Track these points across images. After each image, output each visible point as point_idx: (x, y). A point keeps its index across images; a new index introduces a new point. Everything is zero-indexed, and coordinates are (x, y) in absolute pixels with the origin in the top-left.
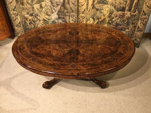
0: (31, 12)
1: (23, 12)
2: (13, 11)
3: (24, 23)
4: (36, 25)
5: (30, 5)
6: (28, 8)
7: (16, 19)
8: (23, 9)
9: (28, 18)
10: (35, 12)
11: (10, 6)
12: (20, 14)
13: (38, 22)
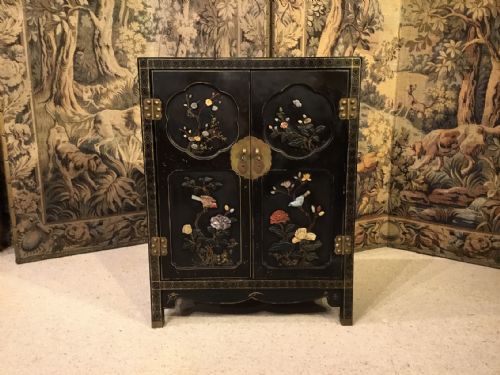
0: (86, 138)
1: (53, 131)
2: (17, 122)
3: (50, 176)
4: (102, 192)
5: (87, 109)
6: (77, 118)
7: (21, 155)
8: (57, 119)
9: (70, 157)
10: (104, 138)
11: (6, 102)
12: (40, 136)
13: (110, 177)
